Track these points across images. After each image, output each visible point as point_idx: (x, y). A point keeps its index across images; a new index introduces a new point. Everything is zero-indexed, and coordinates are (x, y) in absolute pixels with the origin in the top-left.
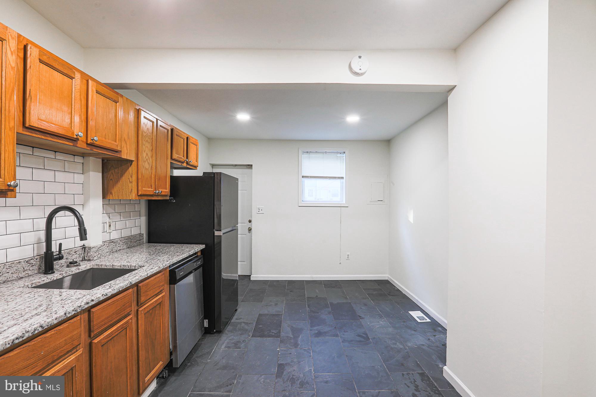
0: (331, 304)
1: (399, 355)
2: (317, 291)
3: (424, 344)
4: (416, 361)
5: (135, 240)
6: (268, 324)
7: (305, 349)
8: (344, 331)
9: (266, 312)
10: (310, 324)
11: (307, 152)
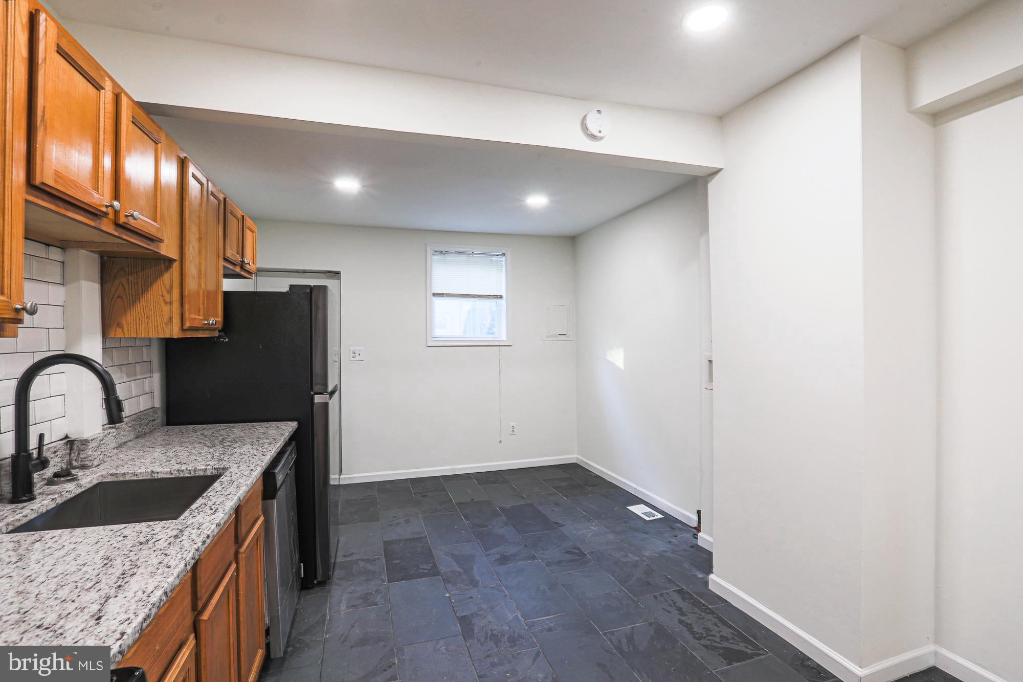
0: (503, 509)
1: (638, 571)
2: (469, 491)
3: (665, 549)
4: (665, 575)
5: (146, 422)
6: (408, 555)
7: (492, 587)
8: (542, 549)
9: (395, 537)
10: (482, 545)
11: (441, 252)
